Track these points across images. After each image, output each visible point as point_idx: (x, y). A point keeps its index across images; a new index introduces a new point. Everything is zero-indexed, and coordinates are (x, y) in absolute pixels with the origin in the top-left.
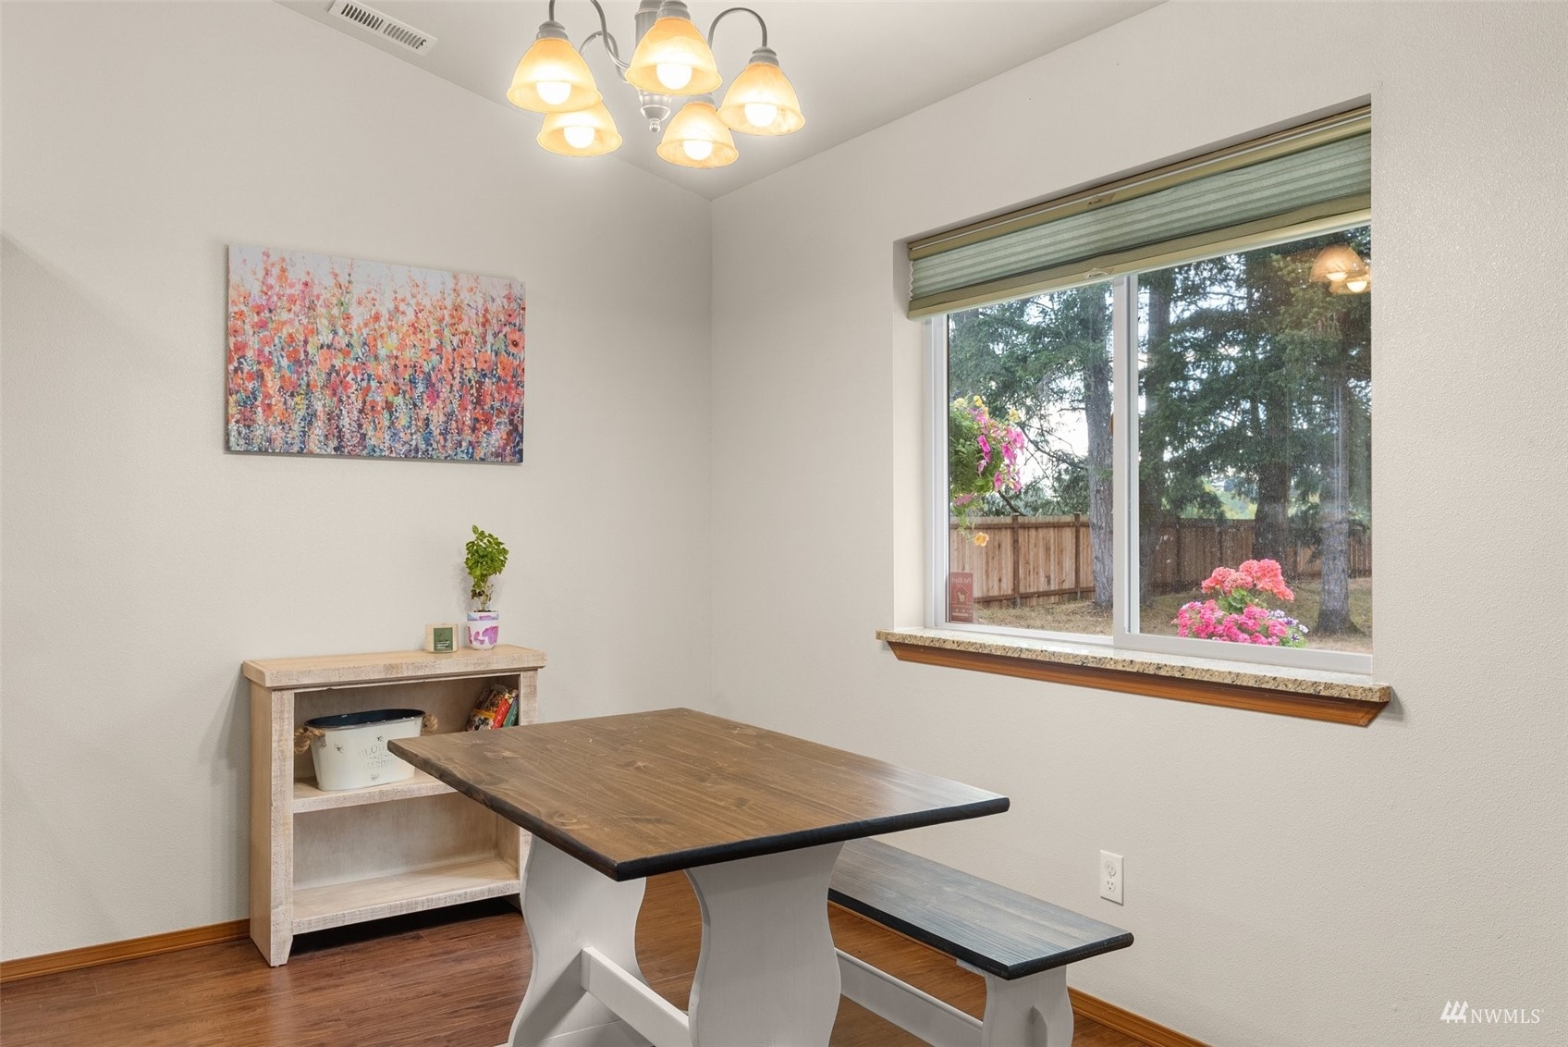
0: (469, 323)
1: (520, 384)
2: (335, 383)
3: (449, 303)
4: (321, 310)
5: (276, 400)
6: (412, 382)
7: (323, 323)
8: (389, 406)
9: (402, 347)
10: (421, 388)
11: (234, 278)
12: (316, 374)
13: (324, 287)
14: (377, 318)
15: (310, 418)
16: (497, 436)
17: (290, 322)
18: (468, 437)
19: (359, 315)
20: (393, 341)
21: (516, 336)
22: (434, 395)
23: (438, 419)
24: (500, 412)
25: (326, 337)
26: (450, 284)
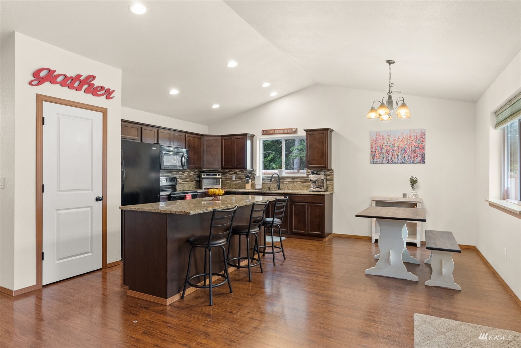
0: (413, 138)
1: (424, 149)
2: (387, 152)
3: (409, 135)
4: (385, 140)
5: (378, 155)
6: (402, 150)
7: (385, 142)
8: (397, 155)
9: (400, 144)
10: (403, 151)
11: (372, 137)
12: (384, 151)
13: (386, 136)
14: (395, 140)
15: (383, 158)
16: (419, 159)
17: (380, 142)
18: (413, 159)
19: (392, 140)
20: (398, 144)
21: (423, 140)
22: (406, 152)
23: (406, 156)
24: (420, 154)
25: (386, 144)
26: (409, 132)
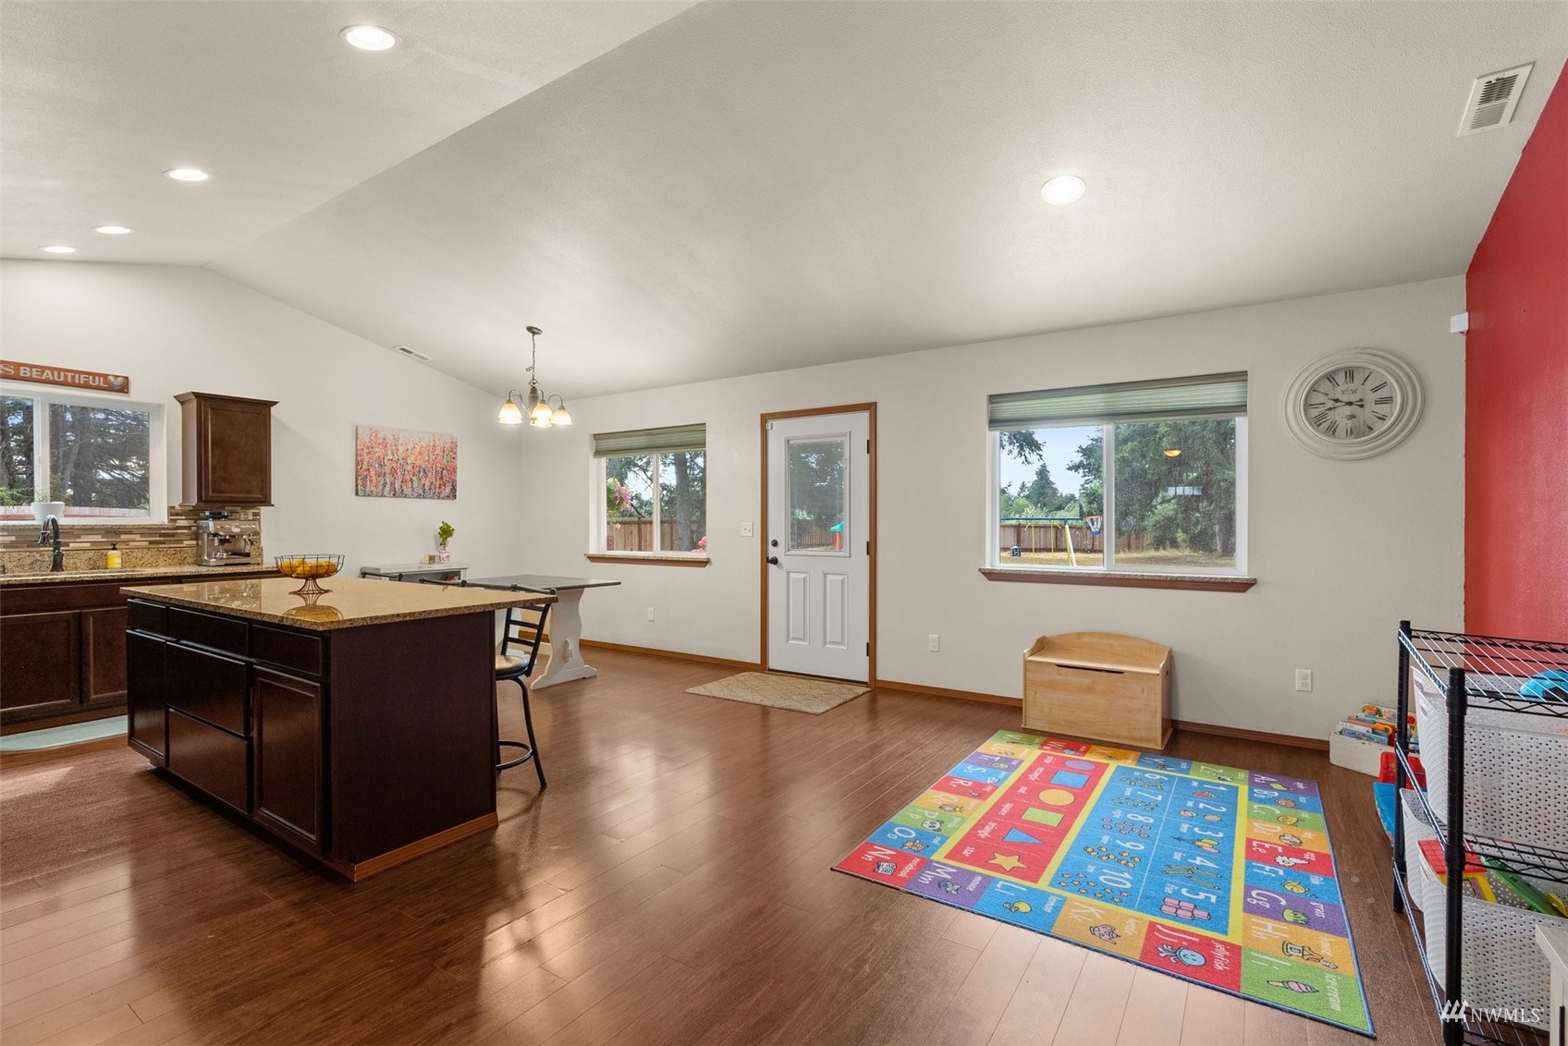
0: (438, 451)
1: (455, 472)
2: (393, 472)
3: (432, 444)
4: (389, 447)
5: (374, 478)
6: (419, 472)
7: (389, 452)
8: (411, 480)
9: (416, 460)
10: (422, 474)
11: (360, 437)
12: (387, 469)
13: (390, 439)
14: (407, 450)
15: (385, 484)
16: (448, 490)
17: (379, 451)
18: (438, 491)
19: (401, 449)
20: (413, 457)
21: (454, 456)
22: (426, 476)
23: (427, 484)
24: (449, 482)
25: (390, 457)
26: (432, 438)
